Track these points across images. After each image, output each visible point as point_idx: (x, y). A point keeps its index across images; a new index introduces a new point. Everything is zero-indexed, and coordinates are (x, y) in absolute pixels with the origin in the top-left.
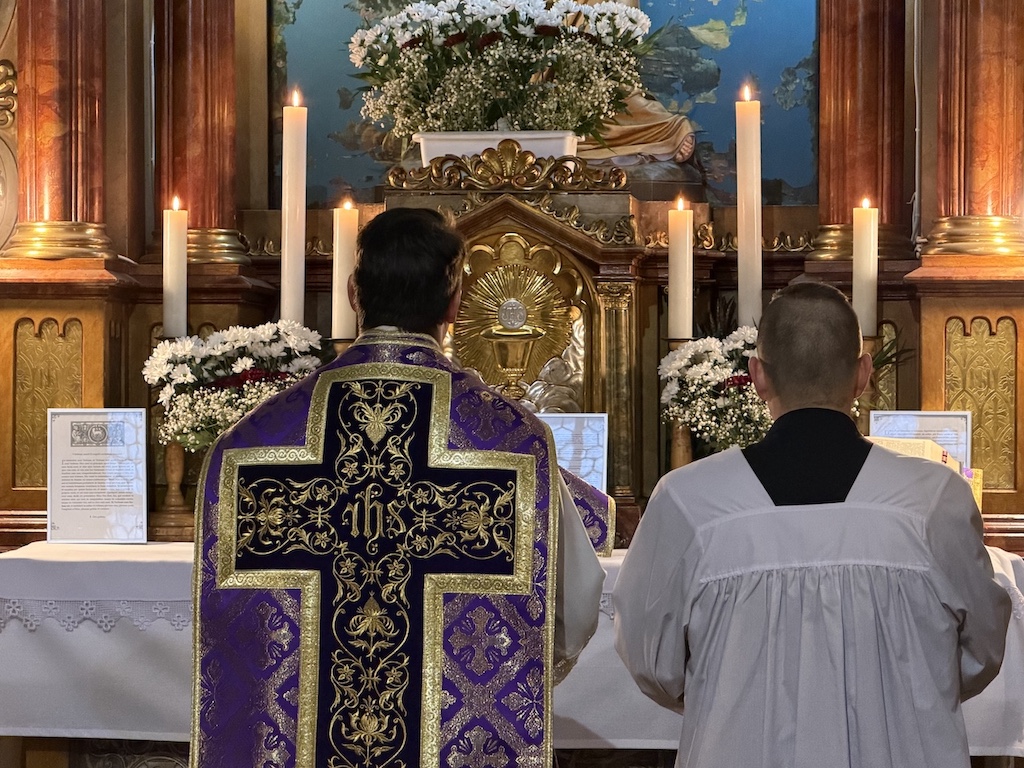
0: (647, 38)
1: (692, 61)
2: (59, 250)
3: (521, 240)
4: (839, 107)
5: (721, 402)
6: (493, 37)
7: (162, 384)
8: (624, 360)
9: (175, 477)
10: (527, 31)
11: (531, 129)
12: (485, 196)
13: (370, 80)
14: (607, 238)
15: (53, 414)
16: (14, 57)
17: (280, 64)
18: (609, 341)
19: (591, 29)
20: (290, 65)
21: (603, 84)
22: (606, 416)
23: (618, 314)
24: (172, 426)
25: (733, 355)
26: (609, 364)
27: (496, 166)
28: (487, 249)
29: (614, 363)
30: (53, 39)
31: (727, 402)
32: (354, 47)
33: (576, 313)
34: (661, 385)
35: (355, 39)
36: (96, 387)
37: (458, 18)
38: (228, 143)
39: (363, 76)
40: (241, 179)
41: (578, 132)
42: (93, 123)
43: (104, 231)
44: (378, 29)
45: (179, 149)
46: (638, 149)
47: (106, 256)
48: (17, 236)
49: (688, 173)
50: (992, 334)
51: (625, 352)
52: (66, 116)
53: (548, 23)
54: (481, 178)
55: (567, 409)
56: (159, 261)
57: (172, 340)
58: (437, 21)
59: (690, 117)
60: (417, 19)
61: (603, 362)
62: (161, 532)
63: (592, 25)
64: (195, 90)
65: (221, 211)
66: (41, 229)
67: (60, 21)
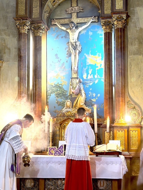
1: (92, 103)
4: (106, 108)
20: (49, 104)
27: (68, 113)
28: (67, 123)
49: (90, 115)
50: (122, 132)
54: (66, 115)
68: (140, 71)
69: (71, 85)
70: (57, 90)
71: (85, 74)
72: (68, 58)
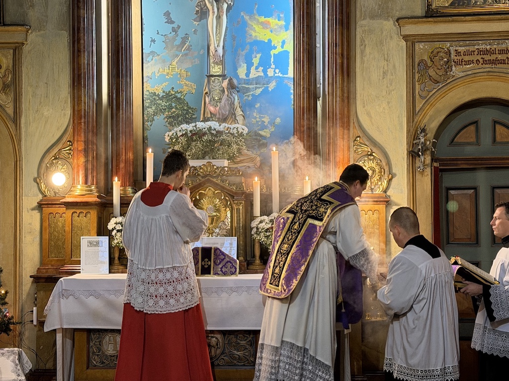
0: (247, 134)
1: (260, 141)
2: (84, 193)
3: (213, 189)
5: (268, 234)
6: (205, 134)
7: (113, 230)
8: (241, 222)
9: (117, 255)
10: (214, 132)
11: (215, 159)
12: (202, 177)
13: (171, 146)
14: (236, 189)
15: (83, 238)
16: (72, 140)
17: (146, 142)
18: (237, 217)
19: (231, 131)
20: (149, 142)
21: (235, 147)
22: (236, 238)
23: (239, 209)
24: (116, 241)
25: (272, 221)
26: (237, 223)
27: (206, 169)
28: (203, 192)
29: (238, 223)
30: (83, 135)
31: (270, 234)
32: (166, 137)
33: (228, 209)
34: (251, 229)
35: (167, 134)
36: (95, 231)
37: (195, 129)
38: (131, 163)
39: (169, 144)
40: (135, 173)
41: (228, 160)
42: (94, 158)
43: (97, 188)
44: (173, 132)
45: (118, 165)
46: (245, 164)
47: (97, 194)
48: (72, 189)
51: (241, 220)
52: (86, 156)
53: (220, 130)
54: (201, 172)
55: (225, 236)
56: (112, 196)
57: (116, 217)
58: (189, 129)
59: (259, 156)
60: (184, 129)
61: (236, 223)
62: (113, 271)
63: (232, 130)
64: (122, 148)
65: (129, 181)
66: (79, 187)
67: (84, 129)
68: (387, 61)
69: (206, 93)
70: (170, 107)
71: (243, 65)
72: (197, 23)
